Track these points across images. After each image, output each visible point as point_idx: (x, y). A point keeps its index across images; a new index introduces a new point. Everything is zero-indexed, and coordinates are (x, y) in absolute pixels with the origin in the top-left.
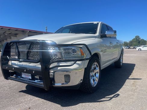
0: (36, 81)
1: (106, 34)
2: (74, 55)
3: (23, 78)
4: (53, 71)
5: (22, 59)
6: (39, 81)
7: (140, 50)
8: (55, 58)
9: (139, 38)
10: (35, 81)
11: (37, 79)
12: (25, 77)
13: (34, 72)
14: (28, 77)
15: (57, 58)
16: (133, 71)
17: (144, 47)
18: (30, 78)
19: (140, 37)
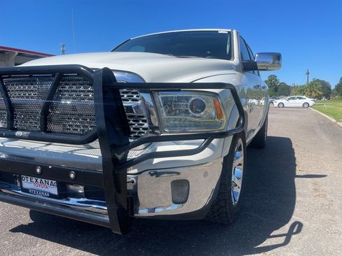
0: (73, 201)
1: (256, 63)
2: (195, 117)
3: (26, 190)
4: (135, 171)
5: (23, 130)
6: (86, 200)
7: (281, 105)
8: (138, 129)
9: (276, 80)
10: (68, 200)
11: (76, 195)
12: (35, 188)
13: (72, 176)
14: (44, 189)
15: (144, 129)
16: (296, 156)
17: (289, 99)
18: (54, 191)
19: (277, 78)
